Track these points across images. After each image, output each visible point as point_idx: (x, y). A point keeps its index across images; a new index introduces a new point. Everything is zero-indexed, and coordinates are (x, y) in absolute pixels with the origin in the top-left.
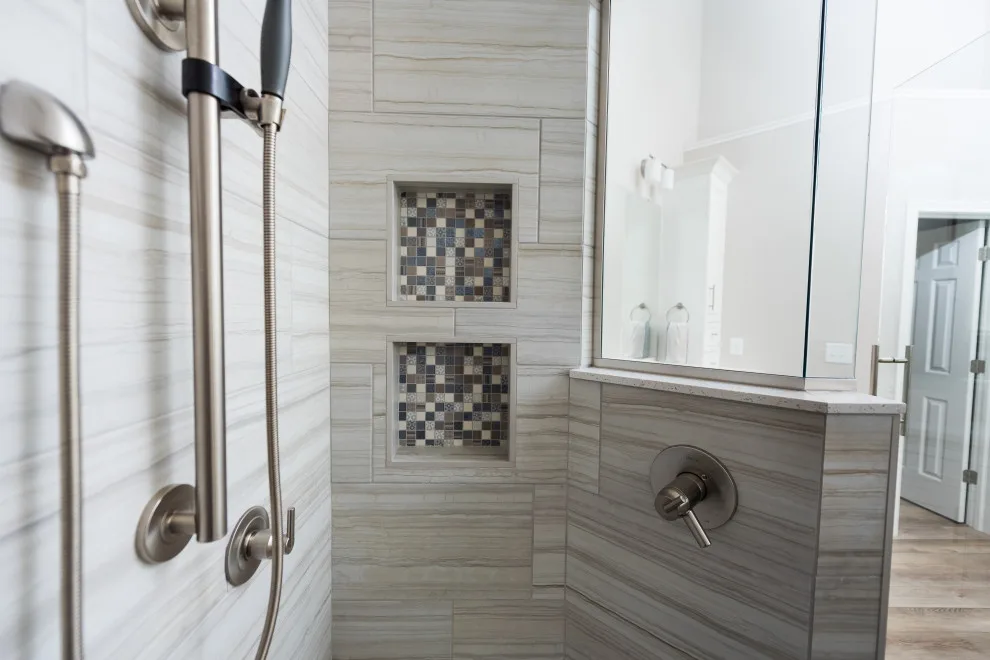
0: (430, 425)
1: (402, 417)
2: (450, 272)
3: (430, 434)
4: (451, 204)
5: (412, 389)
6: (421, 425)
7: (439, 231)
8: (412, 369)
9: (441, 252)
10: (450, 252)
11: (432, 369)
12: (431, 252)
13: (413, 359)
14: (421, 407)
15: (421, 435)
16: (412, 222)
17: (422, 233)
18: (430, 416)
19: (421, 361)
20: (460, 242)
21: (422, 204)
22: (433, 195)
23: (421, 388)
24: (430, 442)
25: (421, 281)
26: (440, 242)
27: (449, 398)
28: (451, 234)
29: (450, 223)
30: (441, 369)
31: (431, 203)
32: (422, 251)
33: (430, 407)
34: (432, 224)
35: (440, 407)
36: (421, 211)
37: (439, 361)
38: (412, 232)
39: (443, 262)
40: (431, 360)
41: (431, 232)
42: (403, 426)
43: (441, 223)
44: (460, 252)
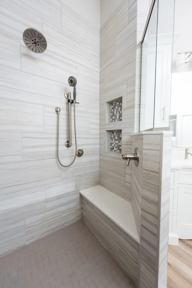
0: (115, 147)
1: (111, 145)
2: (118, 117)
3: (115, 149)
4: (118, 103)
5: (112, 140)
6: (113, 147)
7: (116, 109)
8: (112, 136)
9: (116, 113)
10: (118, 113)
11: (115, 136)
12: (115, 114)
13: (112, 134)
14: (113, 143)
15: (113, 149)
16: (113, 108)
17: (114, 110)
18: (115, 145)
19: (113, 135)
20: (119, 111)
21: (114, 105)
22: (115, 102)
23: (113, 140)
24: (115, 150)
25: (114, 119)
26: (116, 111)
27: (117, 142)
28: (118, 109)
29: (118, 107)
30: (116, 136)
31: (115, 104)
32: (114, 114)
33: (115, 144)
34: (115, 108)
35: (116, 144)
36: (114, 106)
37: (116, 135)
38: (113, 110)
39: (117, 115)
40: (115, 135)
41: (115, 109)
42: (111, 147)
43: (117, 107)
44: (119, 112)
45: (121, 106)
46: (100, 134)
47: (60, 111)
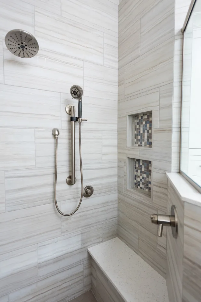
0: (141, 183)
1: (135, 179)
2: (146, 137)
3: (141, 186)
4: (146, 117)
5: (137, 171)
6: (139, 182)
7: (143, 125)
8: (137, 166)
9: (144, 132)
10: (146, 131)
11: (141, 166)
12: (141, 132)
13: (137, 163)
14: (139, 177)
15: (139, 185)
16: (138, 124)
17: (140, 126)
18: (141, 180)
19: (139, 164)
20: (148, 129)
21: (140, 118)
22: (142, 115)
23: (139, 171)
24: (141, 188)
25: (139, 140)
26: (143, 129)
27: (145, 176)
28: (146, 126)
29: (146, 123)
30: (143, 167)
31: (142, 117)
32: (140, 132)
33: (141, 178)
34: (142, 123)
35: (143, 178)
36: (140, 120)
37: (143, 164)
38: (138, 126)
39: (144, 135)
40: (141, 164)
41: (142, 126)
42: (135, 181)
43: (144, 123)
44: (148, 131)
45: (151, 122)
46: (119, 160)
47: (59, 134)
